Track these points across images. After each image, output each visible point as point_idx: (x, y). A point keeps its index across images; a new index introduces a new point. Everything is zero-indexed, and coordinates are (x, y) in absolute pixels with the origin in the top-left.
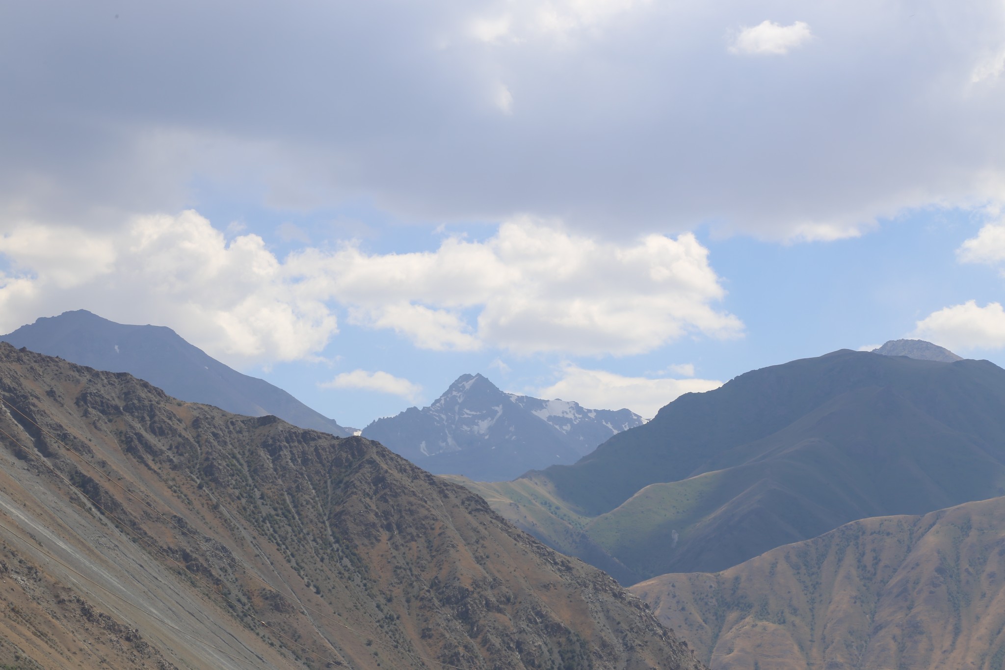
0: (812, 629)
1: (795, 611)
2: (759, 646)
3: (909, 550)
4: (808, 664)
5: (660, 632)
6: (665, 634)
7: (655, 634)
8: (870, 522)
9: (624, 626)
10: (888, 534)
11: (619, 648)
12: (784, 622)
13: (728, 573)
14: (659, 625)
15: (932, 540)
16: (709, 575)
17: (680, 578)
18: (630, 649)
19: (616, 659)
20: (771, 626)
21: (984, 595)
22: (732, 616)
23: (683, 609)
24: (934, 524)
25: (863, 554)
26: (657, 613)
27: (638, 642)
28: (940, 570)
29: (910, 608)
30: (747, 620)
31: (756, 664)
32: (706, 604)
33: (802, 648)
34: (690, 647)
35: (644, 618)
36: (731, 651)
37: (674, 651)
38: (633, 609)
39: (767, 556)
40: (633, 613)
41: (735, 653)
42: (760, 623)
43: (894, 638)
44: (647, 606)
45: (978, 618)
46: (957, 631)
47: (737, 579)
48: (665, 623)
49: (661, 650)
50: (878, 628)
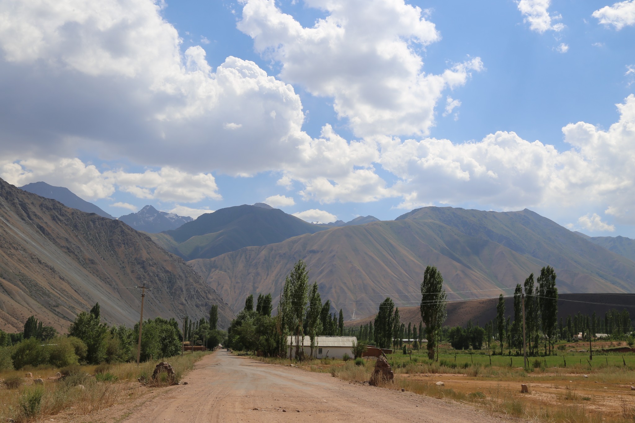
0: (233, 274)
1: (229, 269)
2: (219, 277)
3: (258, 255)
4: (231, 282)
5: (194, 273)
6: (196, 274)
7: (193, 274)
8: (249, 248)
9: (185, 271)
10: (253, 251)
11: (184, 277)
12: (226, 272)
13: (213, 259)
14: (194, 272)
15: (264, 253)
16: (208, 259)
17: (201, 260)
18: (186, 277)
19: (182, 280)
20: (223, 273)
21: (275, 266)
22: (213, 270)
23: (201, 268)
24: (264, 249)
25: (247, 255)
26: (194, 268)
27: (188, 275)
28: (265, 260)
29: (257, 269)
30: (217, 271)
31: (218, 282)
32: (207, 266)
33: (230, 278)
34: (202, 277)
35: (191, 270)
36: (212, 278)
37: (197, 278)
38: (188, 267)
39: (223, 255)
40: (188, 268)
41: (213, 279)
42: (220, 272)
43: (253, 276)
44: (191, 267)
45: (273, 272)
46: (268, 275)
47: (215, 261)
48: (196, 271)
49: (194, 278)
50: (249, 274)
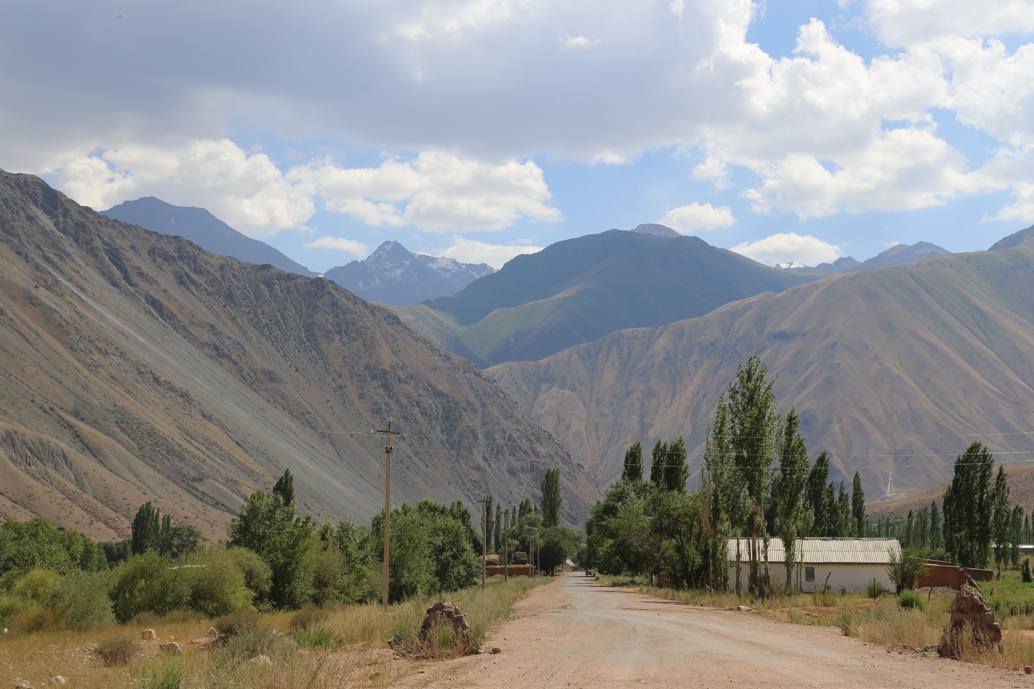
0: (591, 394)
1: (581, 384)
2: (560, 404)
3: (648, 348)
4: (588, 414)
5: (502, 396)
6: (505, 397)
7: (499, 397)
8: (627, 331)
9: (481, 393)
10: (637, 339)
11: (478, 405)
12: (575, 390)
13: (543, 362)
14: (502, 392)
15: (662, 342)
16: (532, 362)
17: (515, 365)
18: (484, 406)
19: (476, 412)
20: (568, 393)
21: (690, 374)
22: (545, 387)
23: (516, 383)
24: (663, 333)
25: (622, 351)
26: (501, 385)
27: (488, 402)
28: (666, 360)
29: (648, 382)
30: (553, 389)
31: (558, 414)
32: (530, 379)
33: (585, 405)
34: (520, 405)
35: (493, 388)
36: (543, 407)
37: (510, 407)
38: (487, 383)
39: (566, 351)
40: (486, 385)
41: (546, 408)
42: (561, 391)
43: (638, 399)
44: (495, 381)
45: (686, 387)
46: (674, 395)
47: (548, 365)
48: (505, 391)
49: (502, 406)
50: (630, 393)
